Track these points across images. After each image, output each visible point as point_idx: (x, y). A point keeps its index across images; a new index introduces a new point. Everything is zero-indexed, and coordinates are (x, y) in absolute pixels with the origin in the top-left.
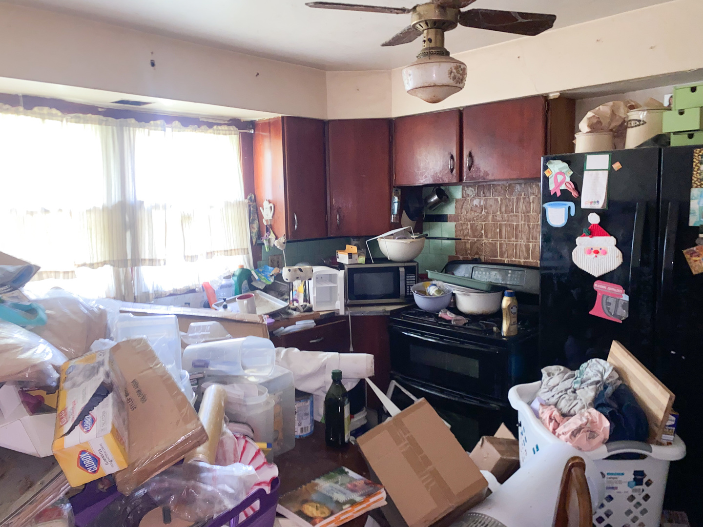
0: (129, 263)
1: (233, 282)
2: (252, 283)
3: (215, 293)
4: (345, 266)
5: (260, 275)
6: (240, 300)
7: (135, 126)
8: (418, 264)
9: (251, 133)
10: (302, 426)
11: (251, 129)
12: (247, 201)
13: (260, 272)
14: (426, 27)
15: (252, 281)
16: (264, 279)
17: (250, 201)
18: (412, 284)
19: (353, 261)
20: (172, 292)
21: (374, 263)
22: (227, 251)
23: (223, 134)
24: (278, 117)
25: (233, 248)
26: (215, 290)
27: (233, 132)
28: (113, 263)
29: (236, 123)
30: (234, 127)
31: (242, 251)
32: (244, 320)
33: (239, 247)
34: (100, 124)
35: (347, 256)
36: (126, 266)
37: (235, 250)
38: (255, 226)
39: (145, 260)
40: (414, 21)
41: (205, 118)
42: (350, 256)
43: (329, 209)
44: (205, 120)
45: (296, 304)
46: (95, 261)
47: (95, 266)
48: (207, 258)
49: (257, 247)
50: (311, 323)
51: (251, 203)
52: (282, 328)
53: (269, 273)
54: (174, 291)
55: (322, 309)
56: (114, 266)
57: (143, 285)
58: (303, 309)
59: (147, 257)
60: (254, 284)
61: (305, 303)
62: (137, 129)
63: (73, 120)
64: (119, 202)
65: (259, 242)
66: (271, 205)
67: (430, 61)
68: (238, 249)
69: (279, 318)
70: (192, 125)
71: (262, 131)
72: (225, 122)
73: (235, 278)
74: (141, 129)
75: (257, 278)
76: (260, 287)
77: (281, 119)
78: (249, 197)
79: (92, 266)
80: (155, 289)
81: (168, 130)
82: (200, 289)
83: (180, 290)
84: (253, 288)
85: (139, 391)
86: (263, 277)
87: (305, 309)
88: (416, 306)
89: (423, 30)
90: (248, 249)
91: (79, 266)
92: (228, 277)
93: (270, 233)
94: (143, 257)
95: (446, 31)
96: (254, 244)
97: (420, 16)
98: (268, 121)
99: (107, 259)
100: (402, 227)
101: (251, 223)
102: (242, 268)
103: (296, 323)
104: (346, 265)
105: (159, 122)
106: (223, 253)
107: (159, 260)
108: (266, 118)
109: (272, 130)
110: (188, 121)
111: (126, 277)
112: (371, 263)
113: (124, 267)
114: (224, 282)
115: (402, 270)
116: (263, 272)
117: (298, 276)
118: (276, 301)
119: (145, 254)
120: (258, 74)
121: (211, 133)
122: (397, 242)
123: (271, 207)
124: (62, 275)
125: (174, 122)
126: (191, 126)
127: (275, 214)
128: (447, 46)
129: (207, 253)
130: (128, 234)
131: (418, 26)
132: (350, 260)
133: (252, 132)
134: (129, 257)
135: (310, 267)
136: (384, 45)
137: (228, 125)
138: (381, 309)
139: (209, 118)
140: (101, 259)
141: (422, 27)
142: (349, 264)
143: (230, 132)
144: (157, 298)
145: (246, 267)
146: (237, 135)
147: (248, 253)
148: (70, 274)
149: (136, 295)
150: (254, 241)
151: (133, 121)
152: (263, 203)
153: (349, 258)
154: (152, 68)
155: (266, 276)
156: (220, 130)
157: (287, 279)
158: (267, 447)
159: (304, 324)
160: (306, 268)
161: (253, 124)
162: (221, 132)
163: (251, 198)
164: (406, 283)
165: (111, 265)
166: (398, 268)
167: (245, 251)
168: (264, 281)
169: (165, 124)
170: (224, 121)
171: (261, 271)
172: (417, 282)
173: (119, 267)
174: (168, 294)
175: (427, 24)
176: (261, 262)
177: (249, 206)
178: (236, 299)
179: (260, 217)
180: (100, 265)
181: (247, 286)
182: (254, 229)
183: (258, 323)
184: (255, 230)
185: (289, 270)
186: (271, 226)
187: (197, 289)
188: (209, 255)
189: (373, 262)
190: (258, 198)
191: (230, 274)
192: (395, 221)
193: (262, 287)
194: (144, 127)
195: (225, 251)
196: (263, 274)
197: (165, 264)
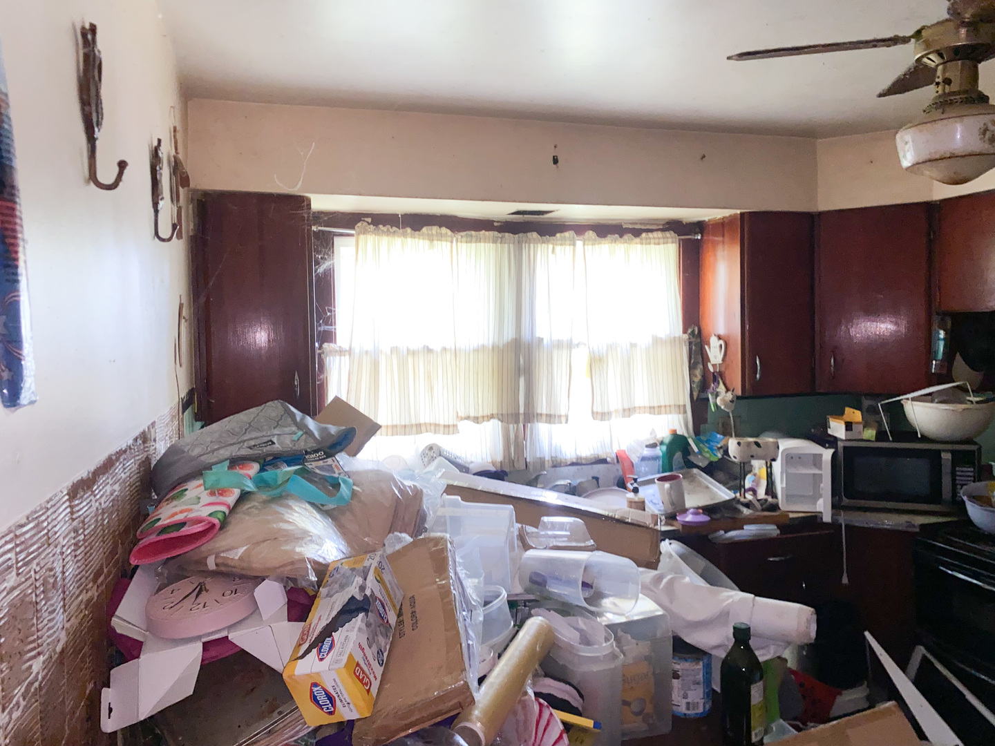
0: (521, 418)
1: (661, 454)
2: (689, 457)
3: (633, 466)
4: (839, 443)
5: (701, 445)
6: (661, 482)
7: (536, 242)
8: (980, 449)
9: (697, 239)
10: (689, 700)
11: (697, 233)
12: (686, 336)
13: (702, 441)
14: (942, 61)
15: (689, 454)
16: (708, 452)
17: (691, 337)
18: (967, 482)
19: (852, 435)
20: (574, 461)
21: (893, 441)
22: (654, 407)
23: (655, 244)
24: (735, 215)
25: (663, 404)
26: (634, 462)
27: (670, 240)
28: (502, 418)
29: (674, 226)
30: (672, 232)
31: (677, 408)
32: (627, 520)
33: (672, 403)
34: (495, 242)
35: (843, 427)
36: (517, 422)
37: (665, 406)
38: (698, 372)
39: (541, 415)
40: (917, 54)
41: (630, 223)
42: (849, 426)
43: (817, 348)
44: (630, 227)
45: (749, 496)
46: (480, 414)
47: (480, 419)
48: (624, 416)
49: (699, 405)
50: (771, 530)
51: (693, 340)
52: (722, 532)
53: (715, 444)
54: (577, 459)
55: (794, 508)
56: (502, 422)
57: (538, 448)
58: (762, 505)
59: (544, 412)
60: (692, 458)
61: (766, 497)
62: (539, 245)
63: (464, 239)
64: (512, 339)
65: (703, 396)
66: (722, 342)
67: (943, 116)
68: (670, 406)
69: (718, 516)
70: (611, 234)
71: (713, 235)
72: (658, 227)
73: (664, 448)
74: (543, 245)
75: (696, 450)
76: (700, 464)
77: (739, 217)
78: (690, 331)
79: (476, 420)
80: (553, 455)
81: (579, 243)
82: (613, 459)
83: (586, 459)
84: (690, 465)
85: (413, 612)
86: (706, 450)
87: (764, 506)
88: (969, 522)
89: (937, 66)
90: (685, 406)
91: (462, 419)
92: (653, 446)
93: (719, 383)
94: (539, 411)
95: (980, 62)
96: (695, 398)
97: (927, 44)
98: (721, 221)
99: (495, 412)
100: (954, 382)
101: (692, 368)
102: (674, 434)
103: (745, 527)
104: (842, 440)
105: (567, 234)
106: (648, 410)
107: (560, 416)
108: (719, 217)
109: (726, 233)
110: (604, 230)
111: (516, 437)
112: (888, 440)
113: (515, 423)
114: (647, 452)
115: (946, 456)
116: (708, 441)
117: (752, 454)
118: (719, 489)
119: (542, 407)
120: (704, 157)
121: (636, 243)
122: (936, 408)
123: (721, 346)
124: (442, 429)
125: (587, 233)
126: (609, 235)
127: (728, 356)
128: (982, 87)
129: (624, 410)
130: (522, 381)
131: (925, 60)
132: (849, 432)
133: (699, 238)
134: (522, 411)
135: (775, 440)
136: (880, 95)
137: (663, 230)
138: (904, 519)
139: (636, 224)
140: (488, 412)
141: (933, 61)
142: (846, 440)
143: (666, 240)
144: (554, 466)
145: (681, 431)
146: (676, 243)
147: (685, 412)
148: (451, 429)
149: (528, 460)
150: (695, 394)
151: (535, 235)
152: (709, 339)
153: (847, 430)
154: (554, 166)
155: (711, 449)
156: (650, 239)
157: (735, 457)
158: (594, 727)
159: (759, 530)
160: (767, 443)
161: (700, 226)
162: (652, 241)
163: (693, 332)
164: (954, 480)
165: (499, 420)
166: (939, 452)
167: (681, 409)
168: (708, 455)
169: (575, 235)
170: (658, 225)
171: (705, 439)
172: (978, 478)
173: (507, 423)
174: (569, 463)
175: (941, 55)
176: (707, 425)
177: (690, 343)
178: (656, 480)
179: (705, 359)
180: (486, 419)
181: (682, 461)
182: (696, 376)
183: (647, 528)
184: (698, 379)
185: (739, 444)
186: (721, 374)
187: (608, 459)
188: (627, 413)
189: (891, 439)
190: (704, 333)
191: (655, 441)
192: (938, 372)
193: (703, 464)
194: (548, 242)
195: (650, 408)
196: (708, 445)
197: (567, 422)
